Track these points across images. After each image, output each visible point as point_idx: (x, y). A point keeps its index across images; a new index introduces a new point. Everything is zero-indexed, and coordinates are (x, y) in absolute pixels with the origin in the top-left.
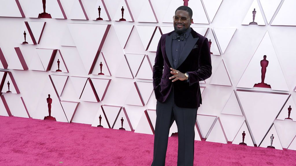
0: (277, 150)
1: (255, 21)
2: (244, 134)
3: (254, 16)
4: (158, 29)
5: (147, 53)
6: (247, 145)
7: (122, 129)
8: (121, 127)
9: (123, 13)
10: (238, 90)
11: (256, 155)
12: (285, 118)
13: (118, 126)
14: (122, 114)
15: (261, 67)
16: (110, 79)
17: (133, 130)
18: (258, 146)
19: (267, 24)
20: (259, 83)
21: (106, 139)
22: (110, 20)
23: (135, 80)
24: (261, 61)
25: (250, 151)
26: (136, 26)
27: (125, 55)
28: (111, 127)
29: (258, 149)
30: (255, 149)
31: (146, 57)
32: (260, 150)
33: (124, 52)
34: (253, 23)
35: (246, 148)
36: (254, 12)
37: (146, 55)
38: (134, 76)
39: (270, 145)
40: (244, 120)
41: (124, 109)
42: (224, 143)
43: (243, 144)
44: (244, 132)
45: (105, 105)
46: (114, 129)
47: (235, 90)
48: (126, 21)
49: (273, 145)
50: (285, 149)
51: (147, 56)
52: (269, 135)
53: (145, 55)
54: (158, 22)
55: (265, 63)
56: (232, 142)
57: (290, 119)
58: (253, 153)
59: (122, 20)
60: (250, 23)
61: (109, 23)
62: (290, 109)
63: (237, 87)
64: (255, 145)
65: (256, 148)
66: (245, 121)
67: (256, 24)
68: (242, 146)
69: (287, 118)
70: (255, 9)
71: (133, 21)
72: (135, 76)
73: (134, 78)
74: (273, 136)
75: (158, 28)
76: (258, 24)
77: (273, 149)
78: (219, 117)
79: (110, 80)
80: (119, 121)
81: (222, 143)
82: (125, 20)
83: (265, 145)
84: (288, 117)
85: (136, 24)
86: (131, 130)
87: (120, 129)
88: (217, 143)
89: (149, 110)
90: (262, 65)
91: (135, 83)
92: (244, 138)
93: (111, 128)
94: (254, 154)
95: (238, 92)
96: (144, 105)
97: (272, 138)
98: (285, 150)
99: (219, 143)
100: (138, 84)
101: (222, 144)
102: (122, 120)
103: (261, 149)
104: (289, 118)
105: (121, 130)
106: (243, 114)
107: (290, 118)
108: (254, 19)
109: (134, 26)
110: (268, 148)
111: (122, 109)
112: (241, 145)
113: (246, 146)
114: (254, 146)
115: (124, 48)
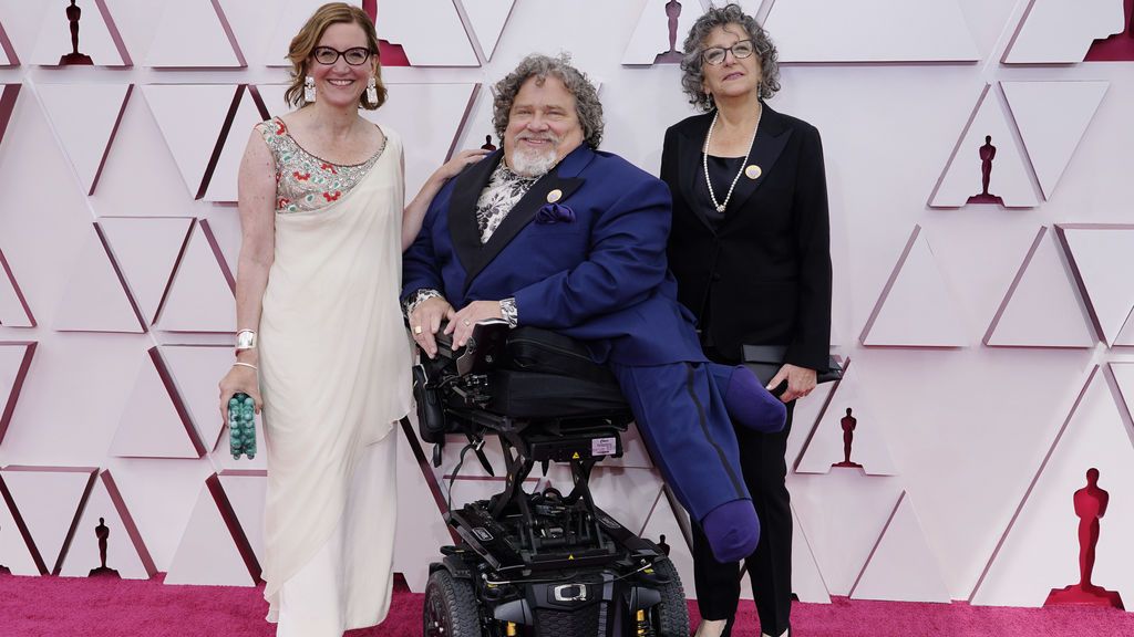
0: (807, 606)
1: (678, 47)
3: (673, 26)
4: (247, 96)
5: (203, 210)
7: (103, 573)
8: (100, 565)
9: (74, 28)
12: (833, 465)
13: (82, 562)
14: (100, 502)
16: (32, 339)
17: (157, 576)
21: (32, 624)
22: (15, 64)
23: (153, 340)
26: (140, 87)
27: (96, 225)
28: (51, 569)
31: (198, 227)
33: (93, 212)
34: (672, 56)
36: (673, 6)
37: (200, 218)
38: (149, 319)
41: (107, 477)
44: (663, 538)
45: (10, 468)
46: (65, 578)
48: (91, 63)
50: (840, 597)
51: (205, 224)
53: (194, 220)
54: (244, 67)
57: (854, 465)
59: (75, 59)
60: (660, 58)
61: (12, 78)
62: (849, 423)
66: (664, 489)
69: (840, 465)
71: (128, 66)
72: (154, 322)
73: (146, 330)
75: (247, 93)
78: (548, 481)
79: (32, 348)
80: (86, 537)
82: (87, 60)
84: (843, 460)
85: (140, 76)
86: (147, 577)
87: (93, 573)
89: (226, 473)
91: (154, 354)
93: (49, 576)
96: (202, 451)
98: (840, 602)
100: (167, 355)
102: (102, 532)
104: (847, 463)
105: (99, 583)
107: (851, 460)
108: (673, 38)
109: (131, 87)
111: (99, 481)
115: (91, 193)
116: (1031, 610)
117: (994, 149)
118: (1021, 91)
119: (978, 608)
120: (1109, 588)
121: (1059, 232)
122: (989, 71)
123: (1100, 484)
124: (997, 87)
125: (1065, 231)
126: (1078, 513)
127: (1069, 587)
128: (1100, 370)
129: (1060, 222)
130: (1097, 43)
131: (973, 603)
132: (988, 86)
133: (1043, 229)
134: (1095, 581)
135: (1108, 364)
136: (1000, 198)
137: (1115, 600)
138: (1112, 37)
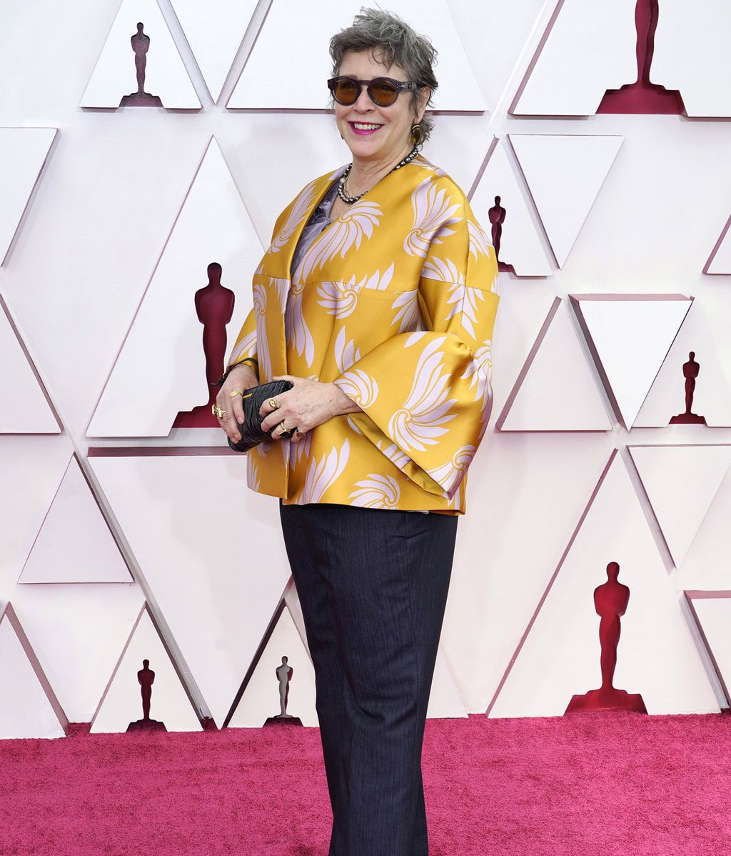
0: (312, 731)
1: (147, 89)
2: (146, 677)
3: (141, 63)
6: (169, 730)
10: (95, 452)
11: (215, 770)
15: (202, 326)
18: (219, 726)
19: (207, 105)
20: (196, 409)
24: (200, 295)
25: (187, 755)
29: (224, 740)
30: (209, 741)
32: (234, 744)
34: (140, 98)
35: (164, 743)
36: (140, 41)
39: (277, 712)
40: (142, 604)
42: (51, 737)
43: (147, 726)
44: (146, 663)
47: (83, 453)
49: (291, 712)
52: (270, 661)
55: (216, 301)
56: (89, 725)
58: (199, 765)
60: (127, 101)
63: (90, 434)
64: (208, 723)
65: (213, 739)
66: (147, 606)
67: (156, 101)
68: (144, 737)
70: (140, 26)
74: (289, 664)
76: (166, 104)
77: (295, 729)
78: (9, 603)
81: (36, 737)
83: (252, 716)
88: (12, 741)
90: (202, 315)
92: (146, 694)
94: (204, 770)
95: (96, 463)
97: (284, 675)
99: (24, 741)
101: (39, 742)
103: (237, 739)
106: (135, 576)
108: (141, 77)
110: (270, 729)
112: (137, 732)
113: (161, 735)
114: (201, 729)
116: (550, 720)
117: (503, 211)
118: (531, 144)
119: (496, 721)
120: (631, 691)
121: (574, 303)
122: (496, 123)
123: (621, 579)
124: (506, 141)
125: (580, 302)
126: (598, 612)
127: (590, 693)
128: (618, 455)
129: (575, 292)
130: (609, 93)
131: (491, 716)
132: (496, 140)
133: (558, 300)
134: (617, 684)
135: (627, 447)
136: (511, 266)
137: (636, 704)
138: (625, 87)
